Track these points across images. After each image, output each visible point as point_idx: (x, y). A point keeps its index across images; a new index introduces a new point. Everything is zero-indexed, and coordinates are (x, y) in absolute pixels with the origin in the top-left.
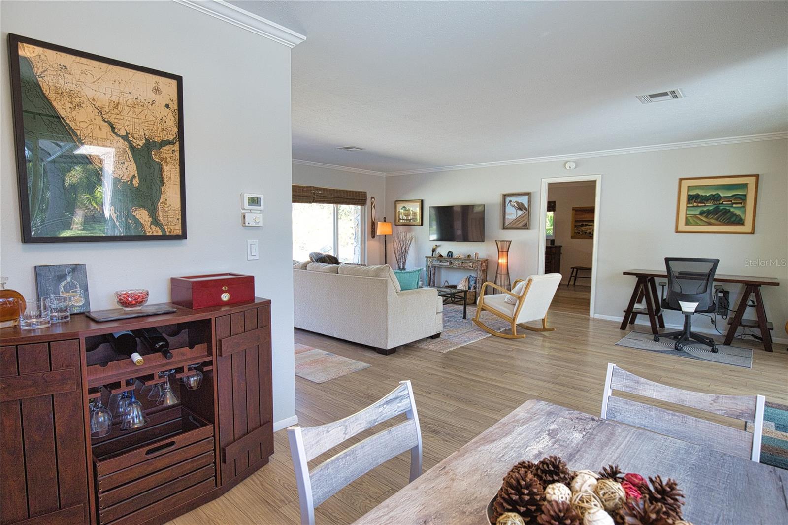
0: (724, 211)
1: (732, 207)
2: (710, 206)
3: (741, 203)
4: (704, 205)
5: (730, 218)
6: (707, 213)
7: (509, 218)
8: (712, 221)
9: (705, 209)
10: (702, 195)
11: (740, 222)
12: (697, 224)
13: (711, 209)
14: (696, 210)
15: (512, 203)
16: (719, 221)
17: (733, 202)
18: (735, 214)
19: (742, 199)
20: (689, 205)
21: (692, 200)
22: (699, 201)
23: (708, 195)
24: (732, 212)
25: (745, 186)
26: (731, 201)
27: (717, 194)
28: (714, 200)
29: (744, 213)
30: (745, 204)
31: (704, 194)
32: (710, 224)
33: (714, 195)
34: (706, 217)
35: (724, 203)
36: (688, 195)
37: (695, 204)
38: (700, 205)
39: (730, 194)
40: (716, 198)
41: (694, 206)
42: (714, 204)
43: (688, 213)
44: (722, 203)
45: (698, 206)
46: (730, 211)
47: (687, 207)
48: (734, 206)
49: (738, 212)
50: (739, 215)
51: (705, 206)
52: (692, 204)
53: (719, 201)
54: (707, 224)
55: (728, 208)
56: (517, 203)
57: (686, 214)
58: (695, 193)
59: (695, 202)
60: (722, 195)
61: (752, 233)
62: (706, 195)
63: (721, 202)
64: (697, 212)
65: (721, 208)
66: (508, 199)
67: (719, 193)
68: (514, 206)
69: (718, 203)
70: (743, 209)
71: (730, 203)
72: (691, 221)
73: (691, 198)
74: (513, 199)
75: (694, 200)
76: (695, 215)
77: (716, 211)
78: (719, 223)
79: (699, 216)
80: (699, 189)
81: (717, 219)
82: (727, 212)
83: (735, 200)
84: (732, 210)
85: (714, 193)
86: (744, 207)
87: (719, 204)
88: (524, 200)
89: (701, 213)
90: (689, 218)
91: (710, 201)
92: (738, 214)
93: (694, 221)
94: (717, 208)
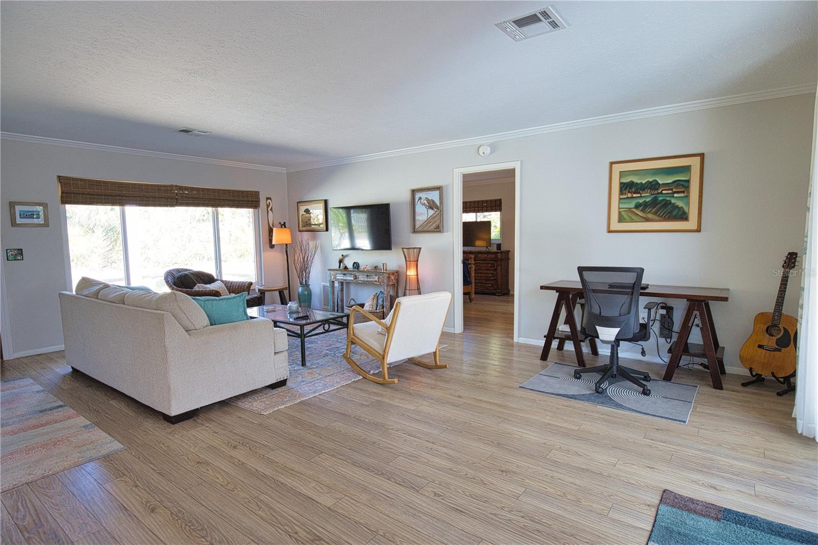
0: (664, 202)
1: (673, 197)
2: (647, 197)
3: (683, 192)
4: (639, 195)
5: (671, 212)
6: (643, 206)
7: (420, 219)
8: (650, 216)
9: (641, 201)
10: (637, 183)
11: (683, 217)
12: (632, 221)
13: (648, 200)
14: (630, 203)
15: (422, 201)
16: (659, 216)
17: (674, 190)
18: (677, 207)
19: (684, 186)
20: (622, 197)
21: (626, 189)
22: (633, 190)
23: (644, 183)
24: (673, 204)
25: (687, 169)
26: (672, 190)
27: (655, 180)
28: (651, 189)
29: (688, 204)
30: (688, 192)
31: (639, 182)
32: (647, 220)
33: (651, 182)
34: (643, 211)
35: (664, 192)
36: (621, 183)
37: (629, 194)
38: (635, 195)
39: (669, 180)
40: (653, 186)
42: (651, 194)
43: (621, 207)
44: (661, 193)
45: (632, 197)
46: (670, 203)
47: (620, 199)
48: (676, 195)
49: (680, 204)
50: (682, 207)
51: (641, 196)
52: (625, 194)
53: (657, 189)
54: (643, 220)
55: (668, 199)
56: (427, 199)
57: (619, 208)
58: (628, 181)
59: (629, 192)
60: (660, 182)
61: (698, 230)
62: (642, 183)
63: (660, 191)
64: (632, 205)
65: (660, 199)
66: (418, 196)
67: (657, 179)
68: (424, 204)
69: (656, 192)
70: (686, 200)
71: (670, 192)
72: (625, 216)
73: (626, 187)
74: (423, 195)
75: (628, 190)
76: (630, 208)
77: (654, 202)
78: (658, 218)
79: (634, 210)
80: (633, 175)
81: (655, 213)
82: (667, 204)
83: (676, 187)
84: (673, 201)
85: (651, 180)
86: (687, 197)
87: (658, 193)
88: (434, 196)
89: (637, 207)
90: (623, 213)
91: (646, 190)
92: (680, 206)
93: (628, 216)
94: (655, 199)
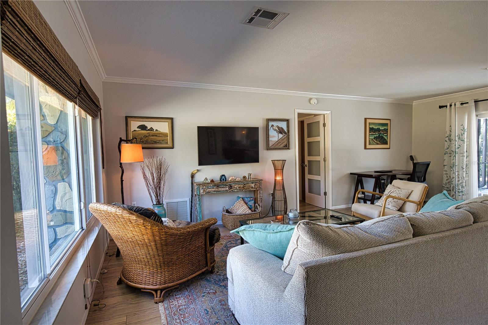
0: (382, 137)
1: (384, 135)
2: (377, 134)
3: (386, 133)
4: (375, 133)
5: (383, 141)
6: (376, 138)
7: (273, 140)
9: (375, 136)
11: (386, 143)
12: (373, 144)
13: (377, 136)
14: (373, 136)
19: (386, 130)
20: (370, 134)
22: (373, 131)
25: (387, 124)
26: (383, 132)
29: (388, 138)
30: (388, 134)
31: (375, 128)
32: (377, 144)
33: (378, 128)
34: (376, 140)
35: (382, 133)
36: (369, 128)
39: (383, 128)
40: (379, 130)
41: (372, 134)
43: (370, 138)
44: (381, 133)
48: (385, 134)
50: (386, 139)
53: (380, 132)
56: (278, 127)
58: (372, 127)
60: (381, 129)
61: (390, 148)
64: (373, 138)
65: (381, 135)
67: (380, 127)
68: (275, 130)
70: (387, 136)
71: (383, 133)
73: (371, 130)
76: (373, 139)
77: (379, 137)
78: (380, 143)
80: (373, 124)
81: (379, 141)
84: (384, 137)
85: (378, 127)
88: (284, 125)
90: (370, 141)
91: (377, 132)
93: (372, 142)
94: (379, 135)
